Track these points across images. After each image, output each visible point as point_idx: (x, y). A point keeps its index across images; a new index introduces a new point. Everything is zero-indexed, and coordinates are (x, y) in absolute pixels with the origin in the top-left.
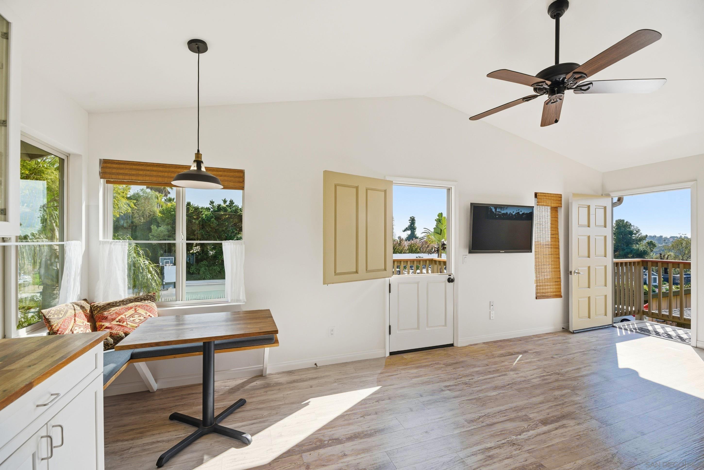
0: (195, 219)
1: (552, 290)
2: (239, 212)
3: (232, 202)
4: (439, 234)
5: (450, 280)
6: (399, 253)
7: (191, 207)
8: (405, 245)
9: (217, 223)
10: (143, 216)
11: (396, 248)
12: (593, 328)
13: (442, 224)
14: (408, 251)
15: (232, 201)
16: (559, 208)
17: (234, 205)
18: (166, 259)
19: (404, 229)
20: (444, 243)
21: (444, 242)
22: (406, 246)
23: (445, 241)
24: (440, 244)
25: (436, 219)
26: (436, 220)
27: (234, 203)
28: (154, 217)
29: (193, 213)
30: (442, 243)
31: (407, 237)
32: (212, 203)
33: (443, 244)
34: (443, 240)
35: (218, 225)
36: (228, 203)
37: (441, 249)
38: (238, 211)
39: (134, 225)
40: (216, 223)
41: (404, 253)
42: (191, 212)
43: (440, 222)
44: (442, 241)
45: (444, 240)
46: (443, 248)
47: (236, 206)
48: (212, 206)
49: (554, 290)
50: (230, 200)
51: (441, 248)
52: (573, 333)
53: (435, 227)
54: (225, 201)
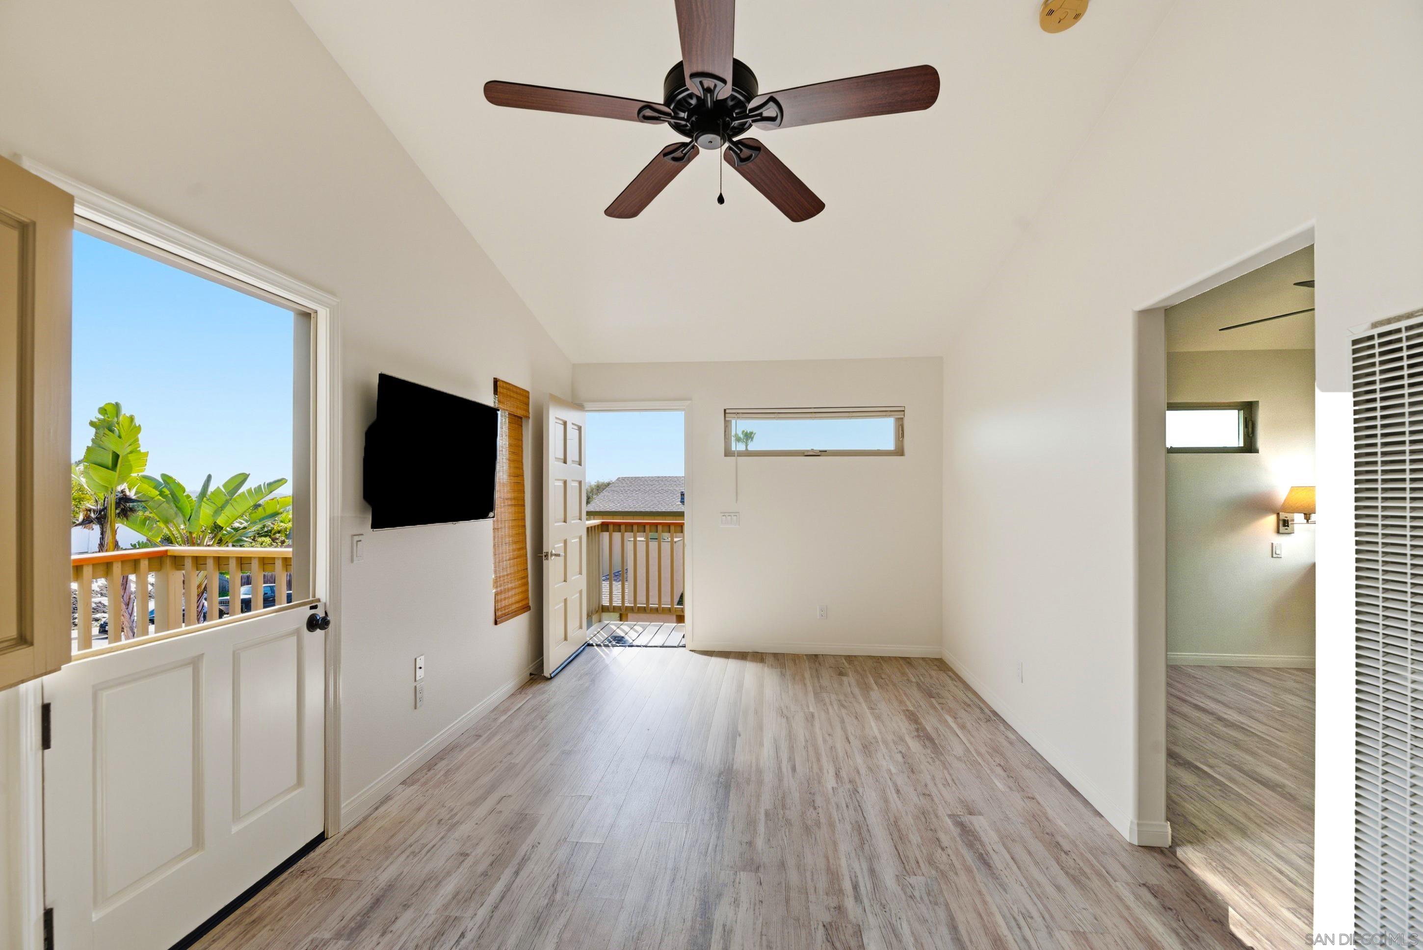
1: (513, 600)
4: (107, 468)
5: (313, 624)
12: (570, 657)
13: (120, 437)
16: (524, 420)
20: (125, 495)
21: (128, 493)
23: (130, 489)
24: (112, 499)
25: (95, 420)
26: (92, 424)
30: (120, 495)
33: (120, 499)
34: (124, 486)
37: (113, 515)
43: (112, 431)
44: (119, 488)
45: (125, 484)
46: (123, 510)
49: (517, 598)
51: (112, 512)
52: (551, 678)
53: (90, 444)
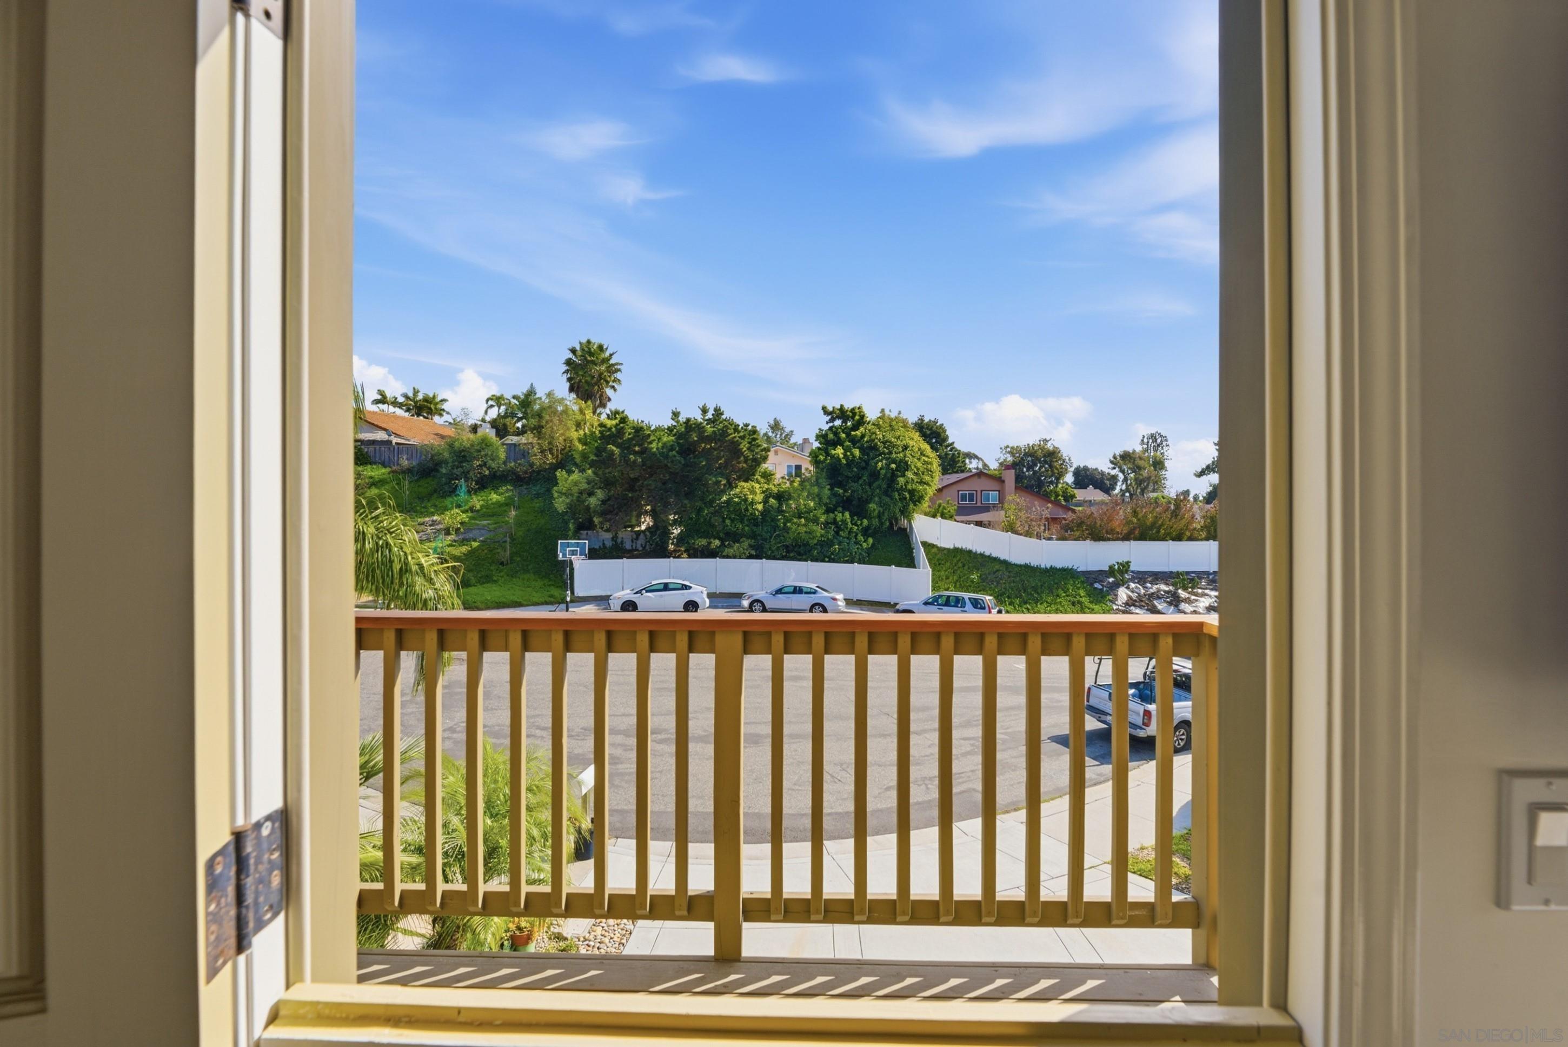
0: (635, 453)
2: (731, 434)
3: (718, 412)
6: (1173, 540)
7: (627, 425)
8: (1193, 516)
9: (683, 462)
10: (551, 450)
11: (1162, 525)
14: (1204, 534)
15: (720, 410)
17: (724, 417)
18: (573, 545)
19: (1199, 470)
22: (1198, 517)
27: (722, 414)
28: (570, 452)
29: (632, 439)
31: (1209, 490)
32: (676, 415)
35: (686, 465)
36: (709, 415)
38: (729, 431)
39: (534, 471)
40: (680, 462)
41: (1191, 539)
42: (629, 438)
47: (729, 420)
48: (676, 422)
50: (715, 406)
54: (704, 411)
